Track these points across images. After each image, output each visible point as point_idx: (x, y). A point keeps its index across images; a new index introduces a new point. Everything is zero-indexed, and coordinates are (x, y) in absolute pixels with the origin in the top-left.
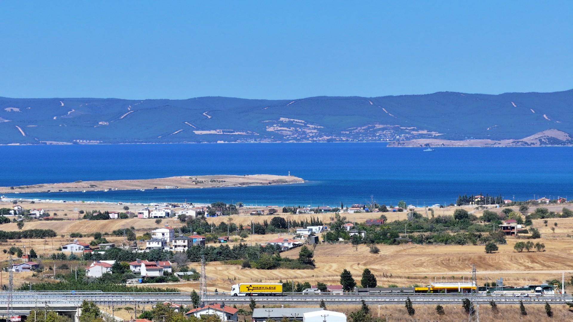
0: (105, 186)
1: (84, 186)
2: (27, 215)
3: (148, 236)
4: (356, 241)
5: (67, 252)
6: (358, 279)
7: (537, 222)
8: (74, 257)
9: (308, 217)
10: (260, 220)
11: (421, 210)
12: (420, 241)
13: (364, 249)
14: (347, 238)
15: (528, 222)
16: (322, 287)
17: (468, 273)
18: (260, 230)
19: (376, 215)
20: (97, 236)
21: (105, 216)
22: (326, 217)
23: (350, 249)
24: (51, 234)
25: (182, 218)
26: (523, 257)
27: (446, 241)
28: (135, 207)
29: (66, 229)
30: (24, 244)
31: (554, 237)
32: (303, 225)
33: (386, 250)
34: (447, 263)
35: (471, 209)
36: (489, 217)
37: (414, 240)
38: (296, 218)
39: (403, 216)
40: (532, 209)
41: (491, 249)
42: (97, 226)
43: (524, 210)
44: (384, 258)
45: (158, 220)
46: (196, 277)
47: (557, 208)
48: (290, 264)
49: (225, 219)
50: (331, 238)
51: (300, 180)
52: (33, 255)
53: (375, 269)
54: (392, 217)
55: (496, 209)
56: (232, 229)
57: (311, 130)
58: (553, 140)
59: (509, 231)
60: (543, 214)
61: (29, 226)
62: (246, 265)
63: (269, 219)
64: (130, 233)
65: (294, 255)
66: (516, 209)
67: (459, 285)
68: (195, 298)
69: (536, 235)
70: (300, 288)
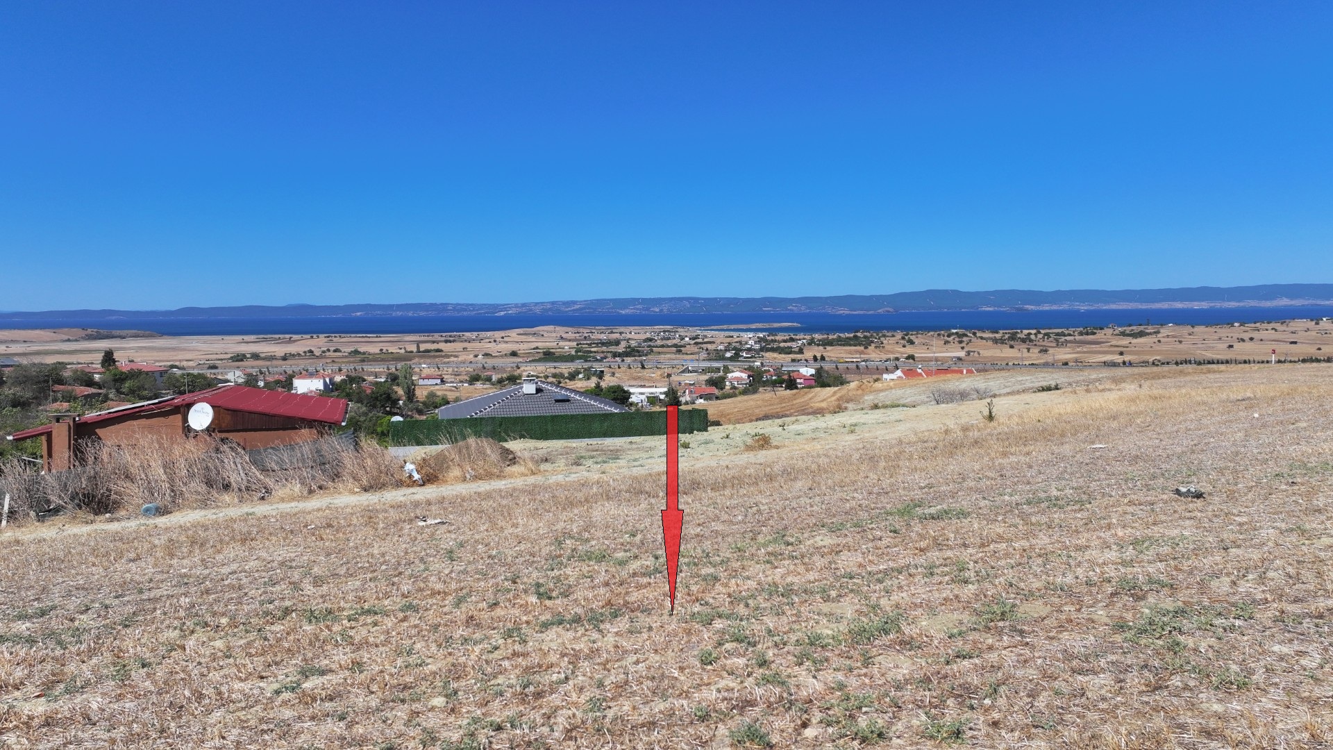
2: (706, 337)
3: (746, 343)
4: (818, 345)
5: (719, 348)
6: (819, 358)
7: (882, 339)
8: (721, 350)
9: (801, 337)
10: (785, 338)
11: (842, 335)
13: (821, 348)
14: (815, 344)
15: (879, 339)
16: (806, 360)
17: (858, 356)
18: (785, 341)
19: (826, 336)
20: (729, 343)
21: (732, 337)
22: (808, 337)
23: (816, 348)
24: (714, 342)
25: (758, 337)
27: (850, 345)
30: (704, 346)
31: (889, 344)
32: (800, 340)
33: (829, 348)
34: (850, 353)
35: (859, 334)
37: (839, 345)
38: (798, 337)
39: (835, 337)
40: (880, 335)
41: (866, 348)
44: (828, 351)
45: (750, 338)
46: (763, 357)
47: (890, 334)
48: (795, 353)
49: (773, 338)
50: (810, 344)
52: (707, 350)
53: (824, 354)
54: (831, 337)
55: (868, 334)
56: (775, 341)
57: (803, 308)
58: (888, 311)
59: (872, 342)
60: (884, 336)
61: (706, 340)
62: (780, 353)
63: (788, 337)
64: (740, 342)
65: (797, 350)
66: (875, 334)
67: (855, 360)
68: (762, 364)
69: (882, 343)
70: (799, 361)
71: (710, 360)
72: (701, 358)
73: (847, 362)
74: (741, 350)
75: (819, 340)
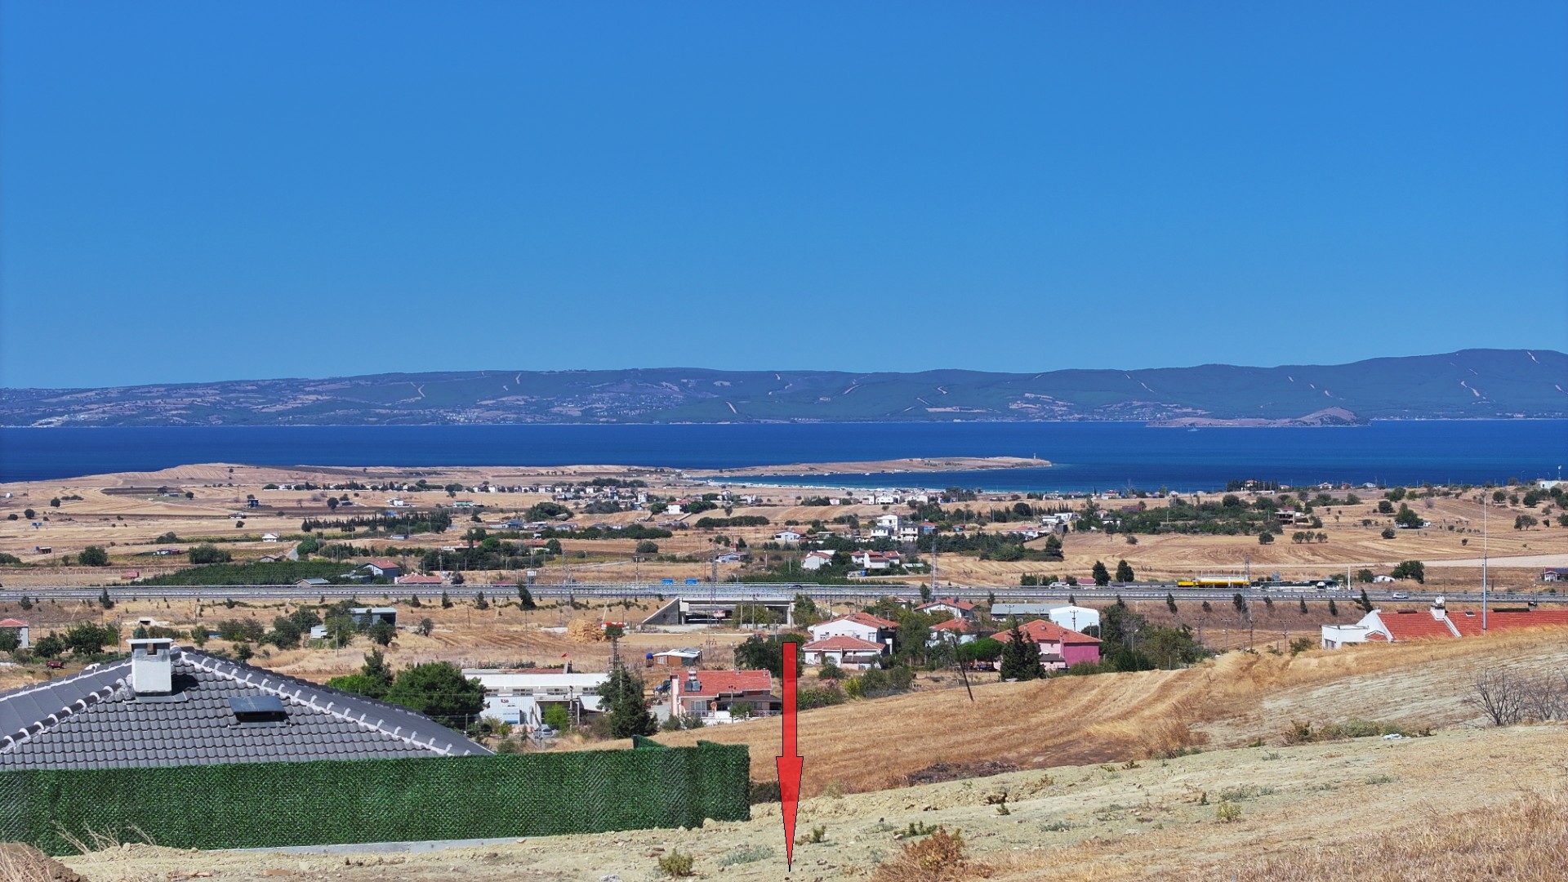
0: (826, 469)
1: (802, 469)
2: (737, 501)
3: (873, 524)
4: (1111, 530)
5: (781, 541)
6: (1112, 573)
7: (1318, 510)
8: (788, 547)
9: (1055, 503)
10: (1001, 507)
11: (1186, 497)
12: (1184, 531)
13: (1120, 539)
14: (1100, 526)
15: (1308, 510)
16: (1071, 581)
17: (1240, 566)
18: (1000, 517)
19: (1134, 501)
20: (816, 524)
21: (825, 502)
22: (1076, 504)
23: (1104, 539)
24: (763, 521)
25: (912, 504)
26: (1302, 550)
27: (1215, 531)
28: (859, 493)
29: (780, 516)
30: (733, 532)
31: (1339, 527)
32: (1050, 512)
33: (1145, 540)
34: (1215, 555)
35: (1242, 495)
36: (1263, 504)
37: (1177, 530)
38: (1042, 504)
39: (1165, 503)
40: (1312, 496)
41: (1266, 539)
42: (815, 512)
43: (1303, 496)
44: (1142, 550)
45: (885, 506)
46: (927, 569)
47: (1341, 494)
48: (1035, 556)
49: (961, 506)
50: (1082, 527)
51: (1048, 464)
52: (742, 545)
53: (1132, 561)
54: (1152, 503)
55: (1272, 495)
56: (969, 516)
57: (1060, 407)
58: (1336, 420)
59: (1286, 520)
60: (1325, 500)
61: (738, 512)
62: (984, 557)
63: (1011, 505)
64: (852, 521)
65: (1040, 545)
66: (1294, 495)
67: (1229, 580)
68: (925, 592)
69: (1318, 524)
70: (1046, 582)
71: (749, 579)
72: (723, 573)
73: (1202, 586)
74: (853, 546)
75: (1114, 515)
